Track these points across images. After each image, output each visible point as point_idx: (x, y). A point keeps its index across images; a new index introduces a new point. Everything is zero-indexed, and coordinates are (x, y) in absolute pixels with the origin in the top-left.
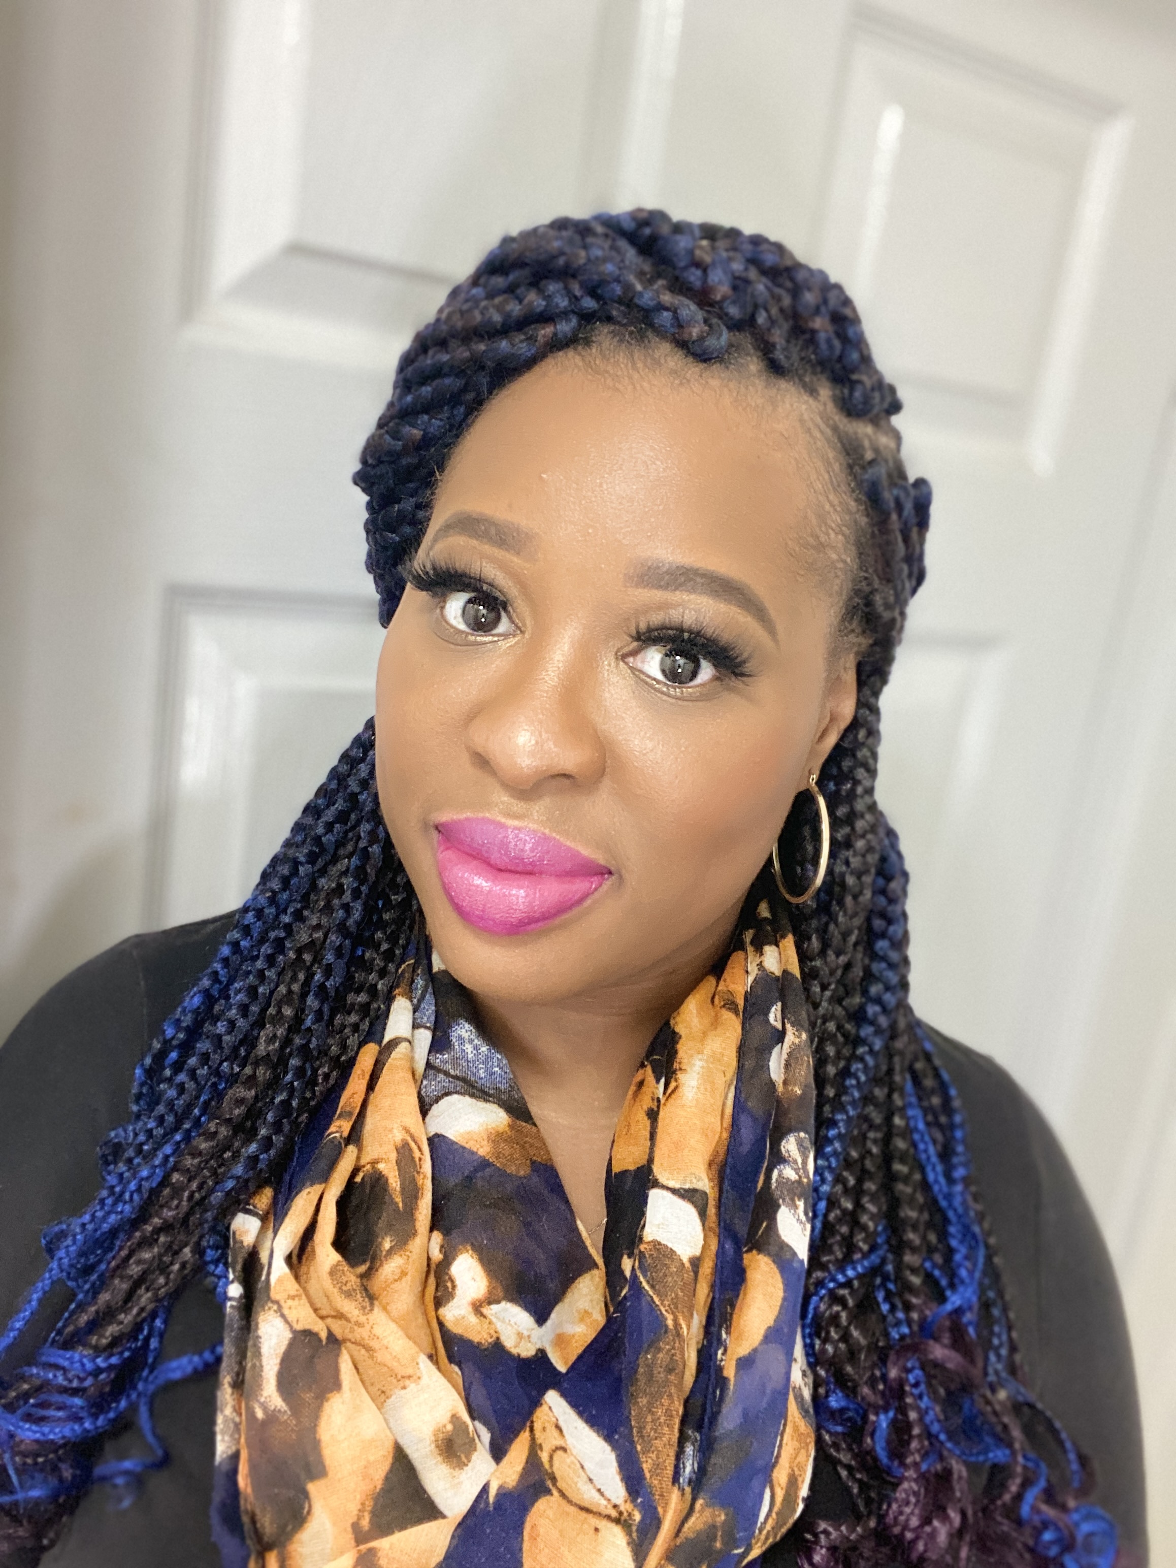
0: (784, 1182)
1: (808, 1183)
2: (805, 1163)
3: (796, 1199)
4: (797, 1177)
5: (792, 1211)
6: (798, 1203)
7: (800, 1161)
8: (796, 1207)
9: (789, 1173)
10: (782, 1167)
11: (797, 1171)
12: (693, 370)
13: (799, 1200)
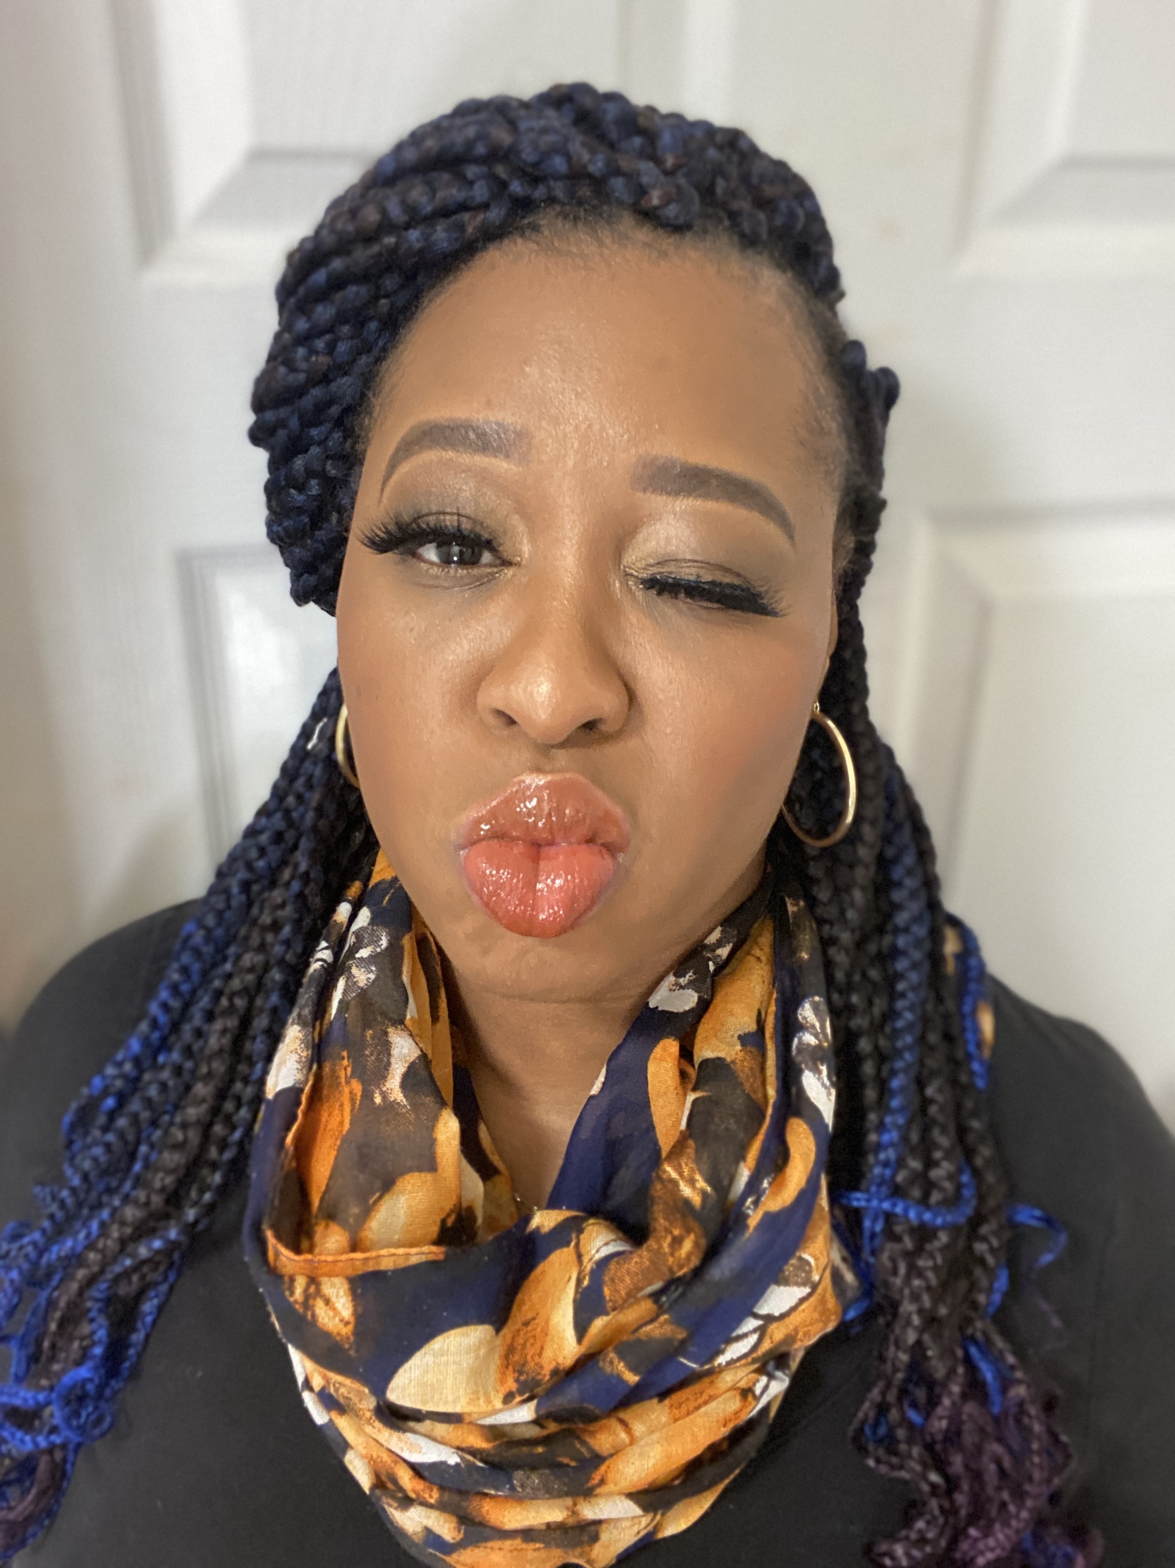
0: (802, 1048)
1: (829, 1045)
2: (823, 1027)
3: (819, 1063)
4: (817, 1042)
5: (817, 1076)
6: (821, 1067)
7: (817, 1025)
8: (819, 1072)
9: (809, 1039)
10: (801, 1034)
11: (816, 1036)
12: (668, 242)
13: (822, 1065)
